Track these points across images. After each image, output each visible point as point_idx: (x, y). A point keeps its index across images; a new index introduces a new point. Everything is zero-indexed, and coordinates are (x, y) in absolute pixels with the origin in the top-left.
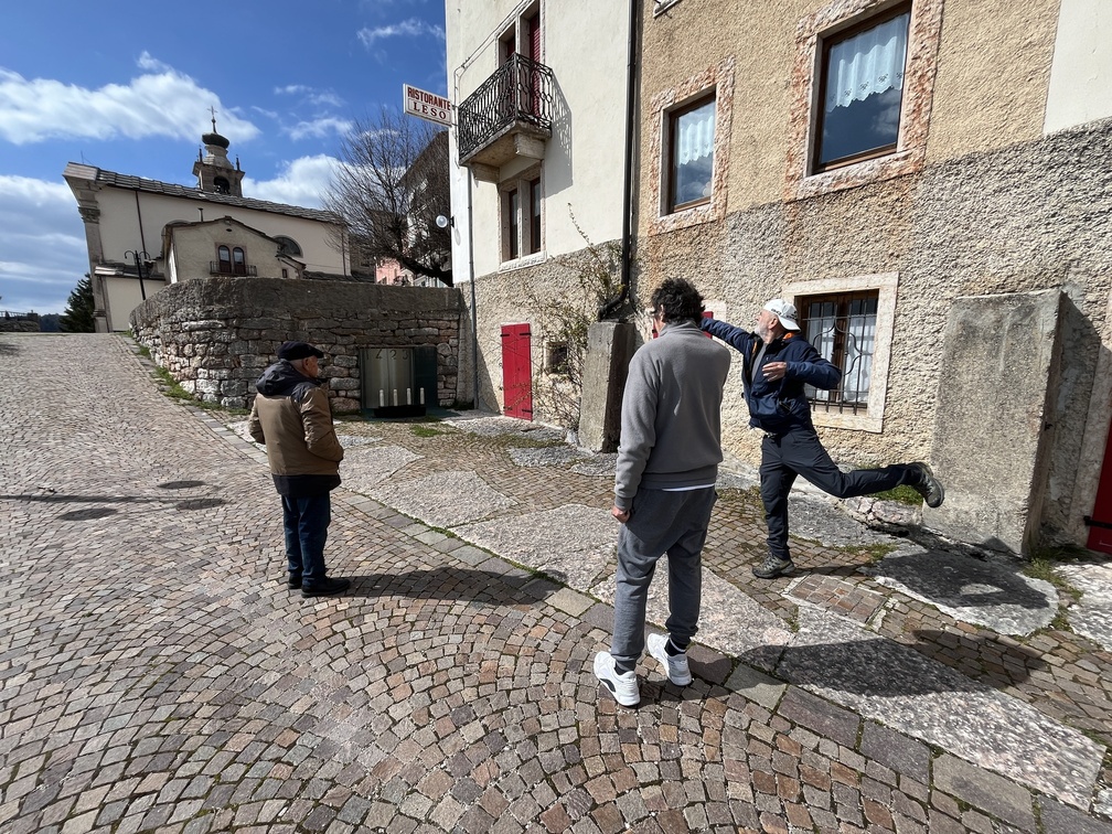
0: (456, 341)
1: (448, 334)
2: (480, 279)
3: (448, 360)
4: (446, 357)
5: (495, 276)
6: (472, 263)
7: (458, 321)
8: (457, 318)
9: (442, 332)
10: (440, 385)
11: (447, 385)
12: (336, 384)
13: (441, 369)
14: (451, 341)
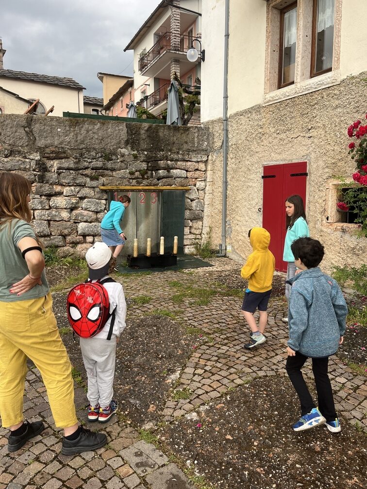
0: (203, 184)
1: (196, 176)
2: (236, 114)
3: (194, 204)
4: (192, 200)
5: (257, 109)
6: (226, 97)
7: (206, 162)
8: (205, 159)
9: (189, 174)
10: (187, 230)
11: (193, 231)
12: (83, 229)
13: (187, 213)
14: (198, 184)
